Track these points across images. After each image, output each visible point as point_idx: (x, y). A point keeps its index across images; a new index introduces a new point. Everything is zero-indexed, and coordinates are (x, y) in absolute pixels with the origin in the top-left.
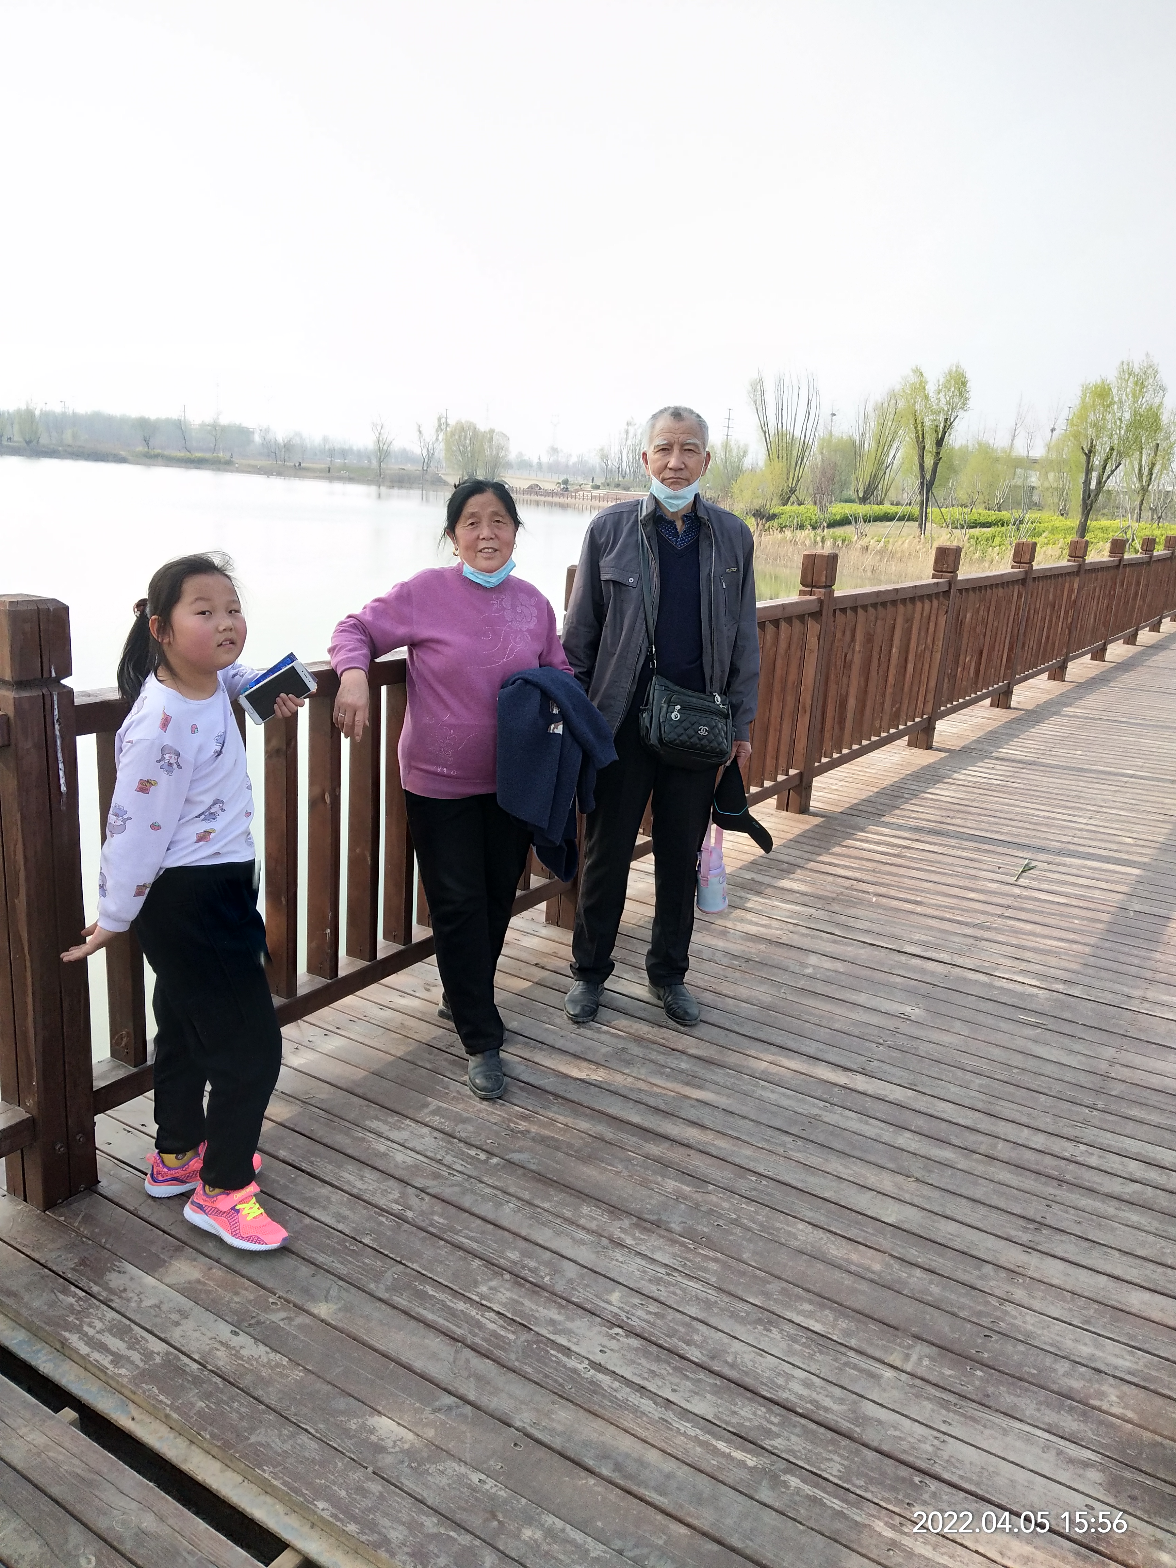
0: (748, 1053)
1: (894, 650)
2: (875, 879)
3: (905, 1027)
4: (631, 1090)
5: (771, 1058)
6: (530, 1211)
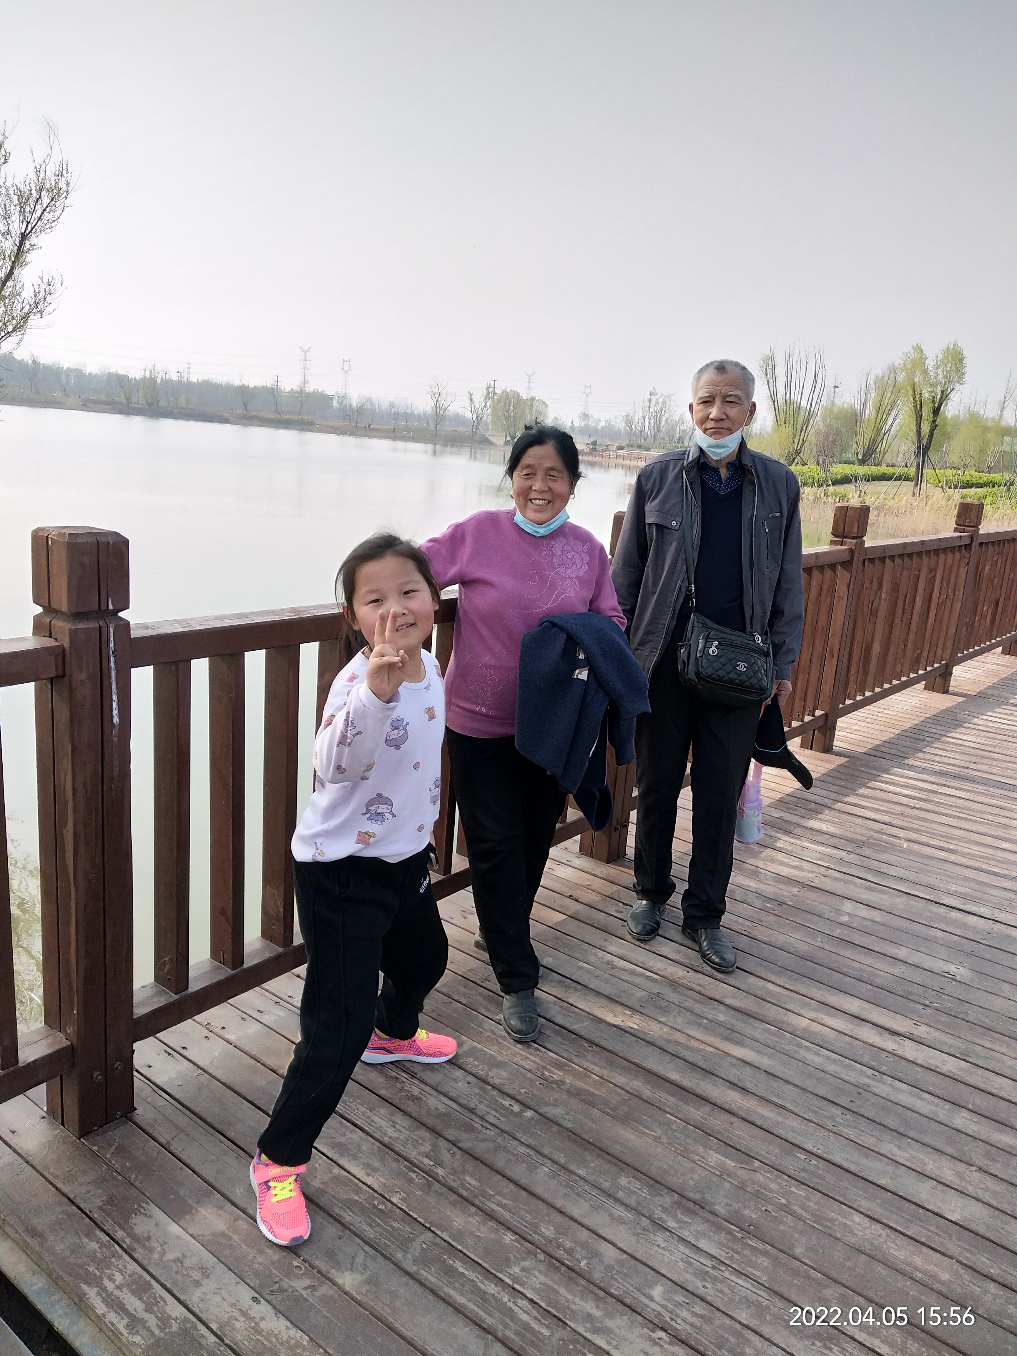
0: (787, 1007)
2: (905, 824)
3: (951, 988)
4: (668, 1041)
5: (812, 1015)
6: (564, 1176)
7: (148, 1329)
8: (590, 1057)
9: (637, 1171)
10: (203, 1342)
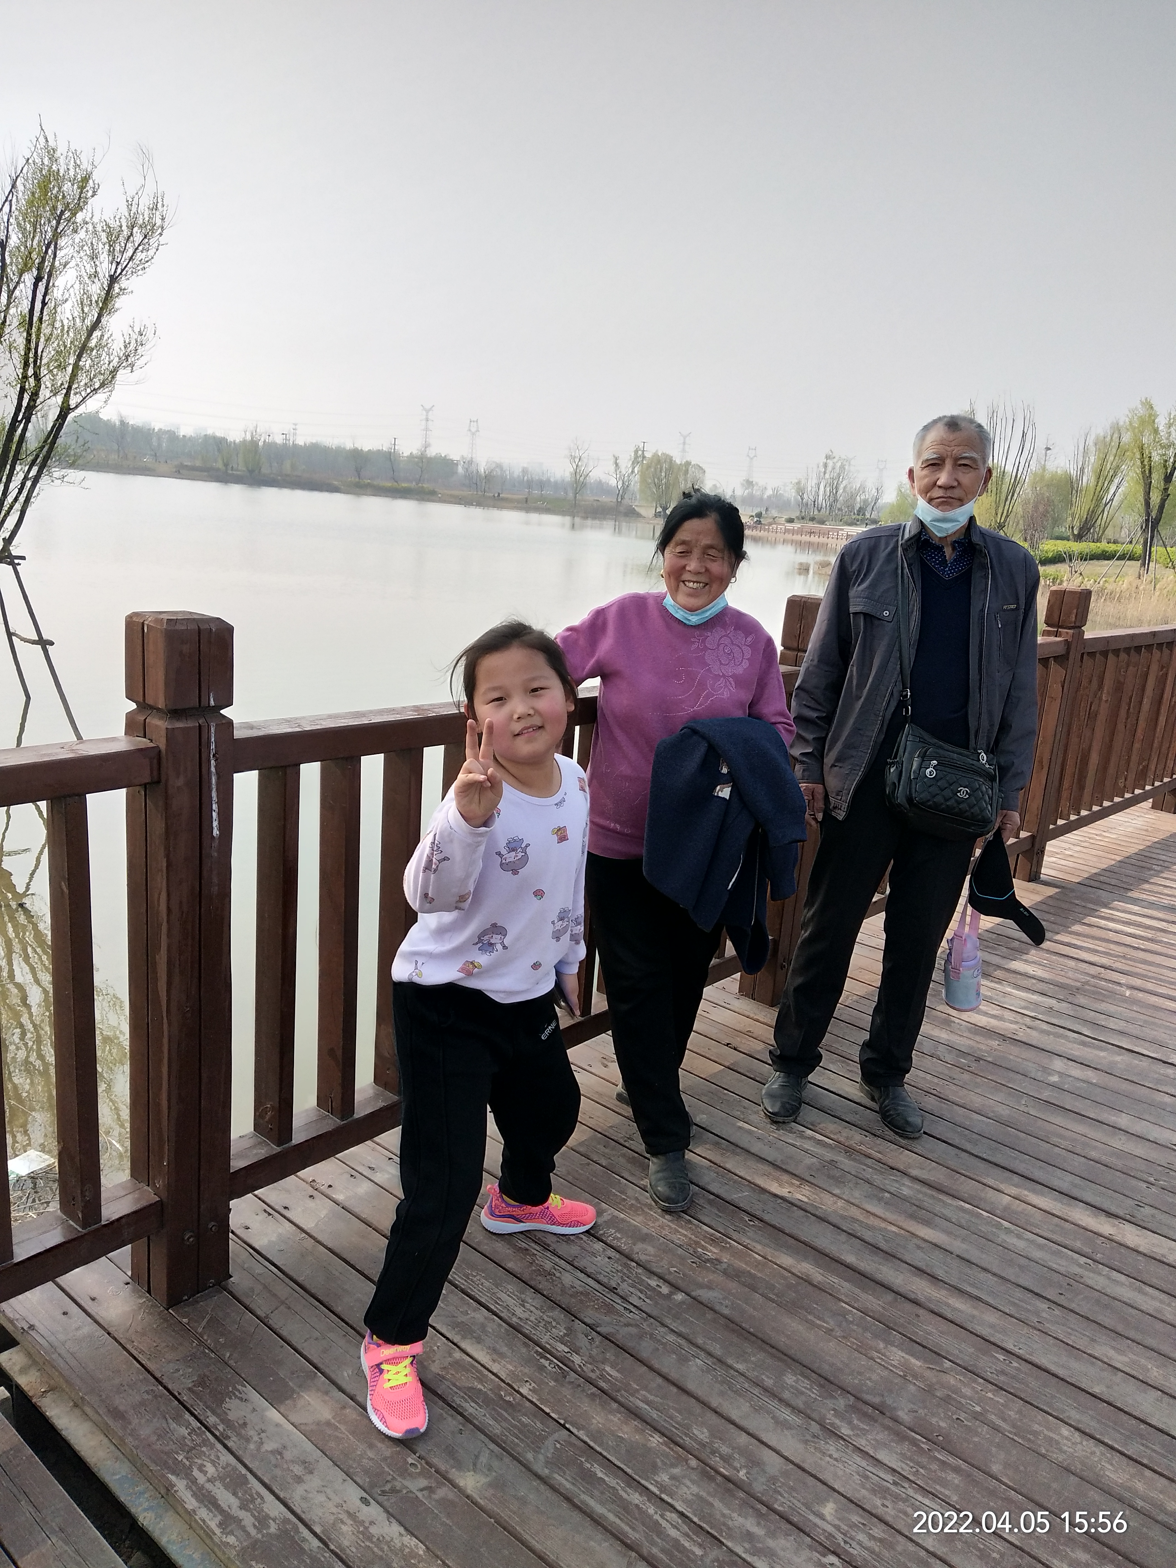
0: (985, 1181)
1: (1145, 700)
2: (1127, 968)
4: (843, 1217)
5: (1014, 1191)
6: (721, 1371)
7: (243, 1529)
8: (751, 1232)
9: (806, 1368)
10: (306, 1547)
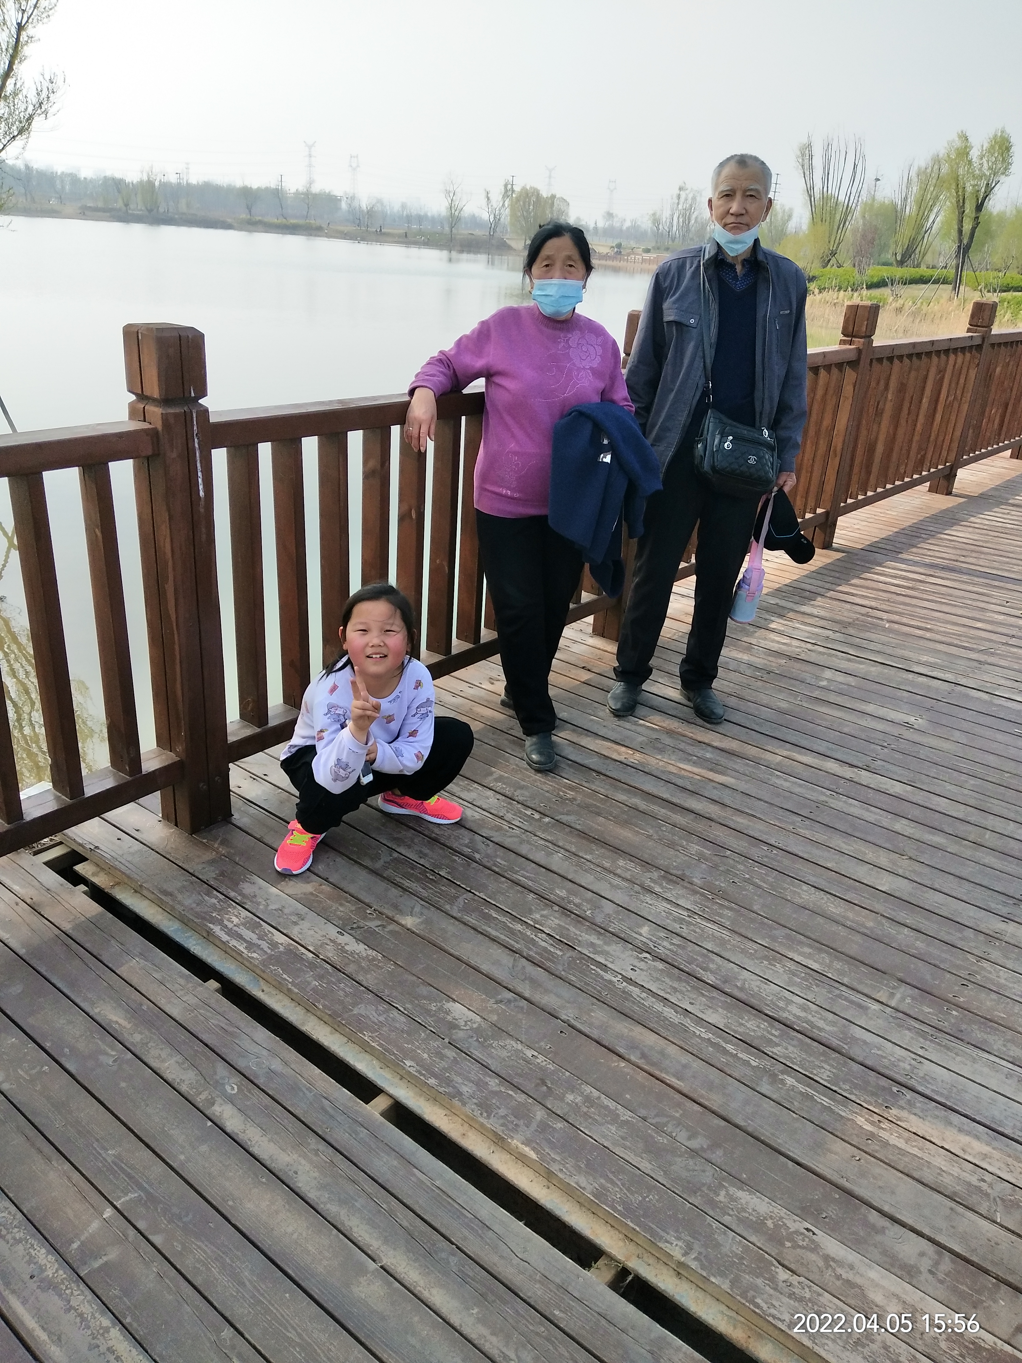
0: (765, 748)
1: (924, 401)
2: (890, 608)
3: (908, 734)
4: (663, 772)
5: (785, 753)
6: (575, 859)
7: (262, 950)
8: (597, 783)
9: (632, 857)
10: (304, 957)
